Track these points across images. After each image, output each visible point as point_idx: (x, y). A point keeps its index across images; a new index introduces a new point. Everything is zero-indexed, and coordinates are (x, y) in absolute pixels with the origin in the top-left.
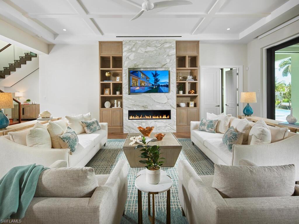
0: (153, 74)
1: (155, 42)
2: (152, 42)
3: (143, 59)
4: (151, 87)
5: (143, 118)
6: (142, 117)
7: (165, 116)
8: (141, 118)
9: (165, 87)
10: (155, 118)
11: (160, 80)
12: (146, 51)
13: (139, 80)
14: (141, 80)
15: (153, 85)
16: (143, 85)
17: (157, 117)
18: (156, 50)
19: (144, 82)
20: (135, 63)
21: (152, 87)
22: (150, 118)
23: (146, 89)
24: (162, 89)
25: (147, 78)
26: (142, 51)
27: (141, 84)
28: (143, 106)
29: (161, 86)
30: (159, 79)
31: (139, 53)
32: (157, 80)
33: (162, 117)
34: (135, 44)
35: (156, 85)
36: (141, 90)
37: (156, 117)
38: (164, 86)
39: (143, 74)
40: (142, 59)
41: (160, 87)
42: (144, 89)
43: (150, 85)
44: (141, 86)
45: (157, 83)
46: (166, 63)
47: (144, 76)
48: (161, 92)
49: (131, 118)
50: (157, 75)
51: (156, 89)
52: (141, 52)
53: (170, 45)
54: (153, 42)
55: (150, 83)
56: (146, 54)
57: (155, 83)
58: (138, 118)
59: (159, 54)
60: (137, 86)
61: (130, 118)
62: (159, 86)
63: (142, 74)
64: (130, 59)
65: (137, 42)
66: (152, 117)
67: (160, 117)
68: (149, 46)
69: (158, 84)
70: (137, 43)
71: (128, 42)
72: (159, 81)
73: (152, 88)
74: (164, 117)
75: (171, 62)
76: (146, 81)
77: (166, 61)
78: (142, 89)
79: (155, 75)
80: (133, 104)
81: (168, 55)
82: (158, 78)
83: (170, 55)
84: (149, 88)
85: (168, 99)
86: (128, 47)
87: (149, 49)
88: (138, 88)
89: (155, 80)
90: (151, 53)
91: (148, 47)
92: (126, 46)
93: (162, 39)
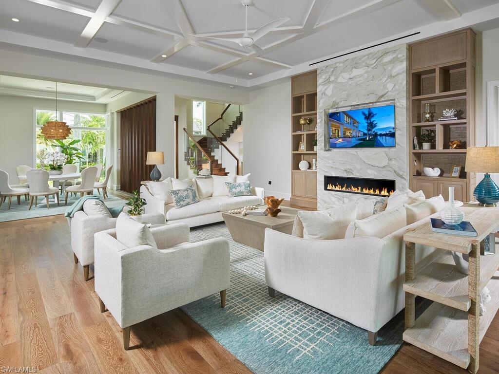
0: (364, 114)
1: (366, 57)
2: (360, 59)
3: (346, 91)
4: (362, 138)
5: (348, 190)
6: (347, 188)
7: (386, 191)
8: (344, 189)
9: (387, 137)
10: (367, 192)
11: (378, 125)
12: (351, 77)
13: (341, 126)
14: (344, 127)
15: (365, 134)
16: (349, 134)
17: (372, 192)
18: (367, 72)
19: (350, 129)
20: (334, 99)
21: (364, 137)
22: (359, 191)
23: (354, 141)
24: (382, 140)
25: (355, 122)
26: (344, 78)
27: (344, 134)
28: (346, 170)
29: (381, 135)
30: (375, 123)
31: (340, 83)
32: (371, 126)
33: (380, 193)
34: (334, 69)
35: (370, 135)
36: (346, 143)
37: (369, 190)
38: (386, 135)
39: (347, 115)
40: (344, 93)
41: (379, 137)
42: (351, 142)
43: (360, 134)
44: (345, 137)
45: (373, 130)
46: (386, 91)
47: (349, 120)
48: (380, 145)
49: (330, 188)
50: (372, 115)
51: (371, 141)
52: (344, 81)
53: (395, 55)
54: (363, 59)
55: (359, 131)
56: (350, 83)
57: (369, 130)
58: (341, 190)
59: (373, 77)
60: (339, 137)
61: (328, 188)
62: (376, 135)
63: (345, 116)
64: (327, 95)
65: (337, 65)
66: (362, 190)
67: (377, 191)
68: (356, 68)
69: (374, 132)
70: (337, 67)
71: (324, 68)
72: (375, 126)
73: (364, 140)
74: (383, 193)
75: (397, 87)
76: (353, 128)
77: (387, 88)
78: (348, 142)
79: (369, 116)
80: (330, 167)
81: (391, 77)
82: (373, 121)
83: (394, 74)
84: (359, 140)
85: (390, 160)
86: (324, 77)
87: (356, 72)
88: (340, 140)
89: (368, 126)
90: (358, 80)
91: (354, 70)
92: (322, 76)
93: (378, 50)
